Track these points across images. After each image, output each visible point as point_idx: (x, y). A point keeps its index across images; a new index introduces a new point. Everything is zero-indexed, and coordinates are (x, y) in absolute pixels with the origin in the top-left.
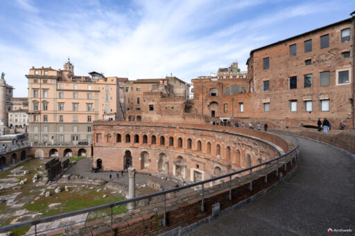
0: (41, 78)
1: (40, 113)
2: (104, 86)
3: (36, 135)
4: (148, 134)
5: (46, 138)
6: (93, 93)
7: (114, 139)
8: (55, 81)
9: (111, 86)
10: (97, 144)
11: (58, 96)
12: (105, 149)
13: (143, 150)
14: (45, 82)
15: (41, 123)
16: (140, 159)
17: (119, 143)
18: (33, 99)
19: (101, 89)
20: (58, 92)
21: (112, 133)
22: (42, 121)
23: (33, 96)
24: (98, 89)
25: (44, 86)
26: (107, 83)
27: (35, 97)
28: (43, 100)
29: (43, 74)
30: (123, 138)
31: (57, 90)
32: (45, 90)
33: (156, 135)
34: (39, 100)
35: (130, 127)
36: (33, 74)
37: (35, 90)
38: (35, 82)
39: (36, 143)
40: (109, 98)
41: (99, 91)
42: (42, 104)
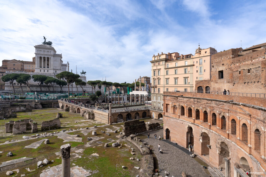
0: (157, 62)
1: (156, 87)
2: (198, 60)
3: (155, 102)
4: (208, 110)
5: (159, 105)
6: (189, 68)
7: (178, 111)
8: (164, 62)
9: (204, 58)
10: (166, 114)
11: (166, 74)
12: (172, 120)
13: (204, 131)
14: (159, 64)
15: (157, 94)
16: (201, 141)
17: (183, 117)
18: (154, 77)
19: (195, 64)
20: (165, 70)
21: (177, 104)
22: (157, 93)
23: (153, 76)
24: (192, 64)
25: (159, 67)
26: (200, 56)
27: (154, 75)
28: (158, 77)
29: (158, 59)
30: (186, 111)
31: (165, 69)
32: (159, 70)
33: (217, 112)
34: (156, 77)
35: (192, 99)
36: (153, 60)
37: (154, 71)
38: (154, 65)
39: (154, 108)
40: (203, 70)
41: (194, 65)
42: (157, 80)
